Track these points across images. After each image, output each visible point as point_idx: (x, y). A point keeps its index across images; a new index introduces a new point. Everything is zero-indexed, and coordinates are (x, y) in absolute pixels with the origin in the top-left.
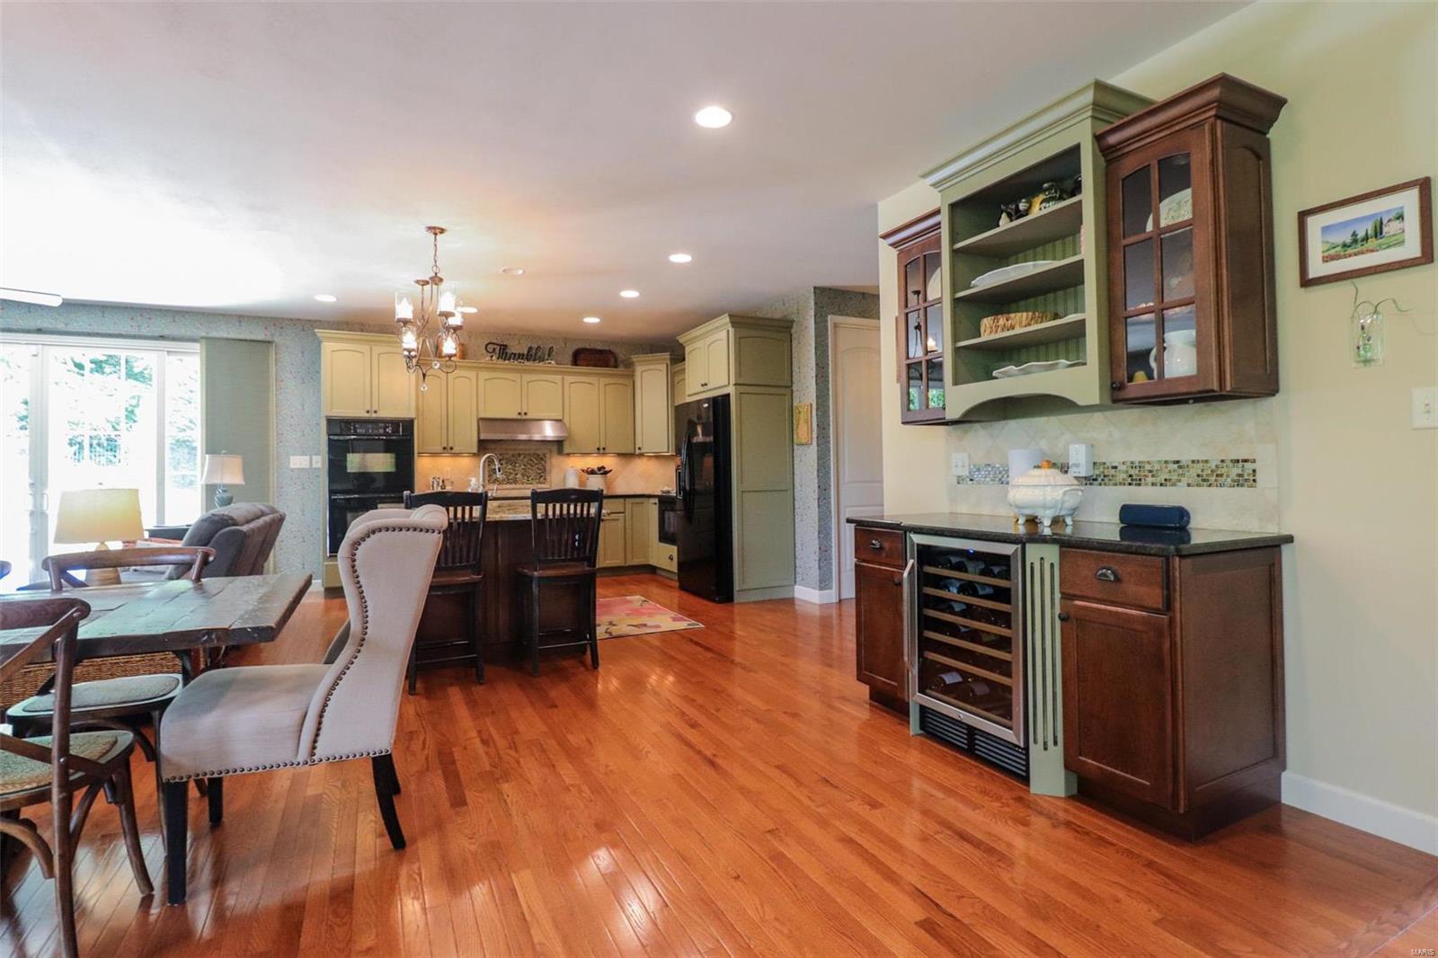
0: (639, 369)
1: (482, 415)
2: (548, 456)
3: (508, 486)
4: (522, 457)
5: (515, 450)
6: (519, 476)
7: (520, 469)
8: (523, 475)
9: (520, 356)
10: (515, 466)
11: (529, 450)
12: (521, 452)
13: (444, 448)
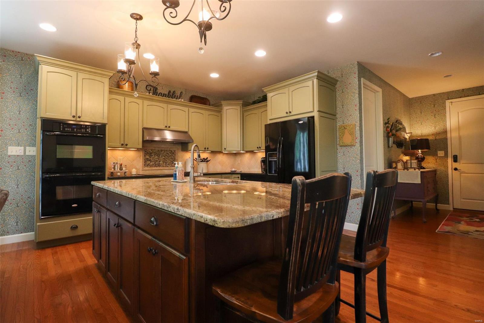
0: (225, 108)
1: (146, 126)
2: (176, 151)
3: (155, 168)
4: (163, 152)
5: (159, 148)
6: (161, 162)
7: (162, 158)
8: (163, 162)
9: (164, 95)
10: (159, 157)
11: (168, 148)
12: (162, 149)
13: (122, 145)
